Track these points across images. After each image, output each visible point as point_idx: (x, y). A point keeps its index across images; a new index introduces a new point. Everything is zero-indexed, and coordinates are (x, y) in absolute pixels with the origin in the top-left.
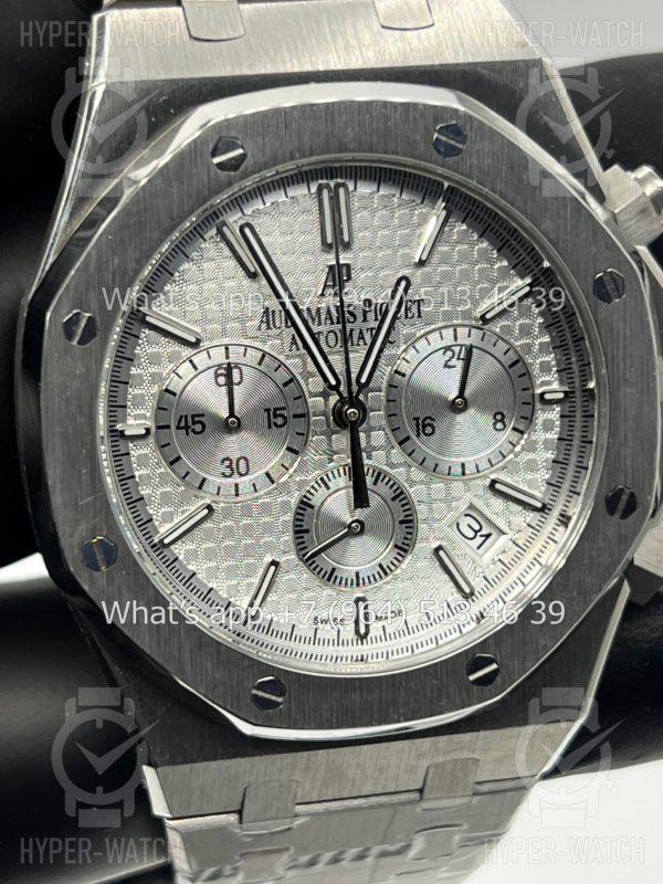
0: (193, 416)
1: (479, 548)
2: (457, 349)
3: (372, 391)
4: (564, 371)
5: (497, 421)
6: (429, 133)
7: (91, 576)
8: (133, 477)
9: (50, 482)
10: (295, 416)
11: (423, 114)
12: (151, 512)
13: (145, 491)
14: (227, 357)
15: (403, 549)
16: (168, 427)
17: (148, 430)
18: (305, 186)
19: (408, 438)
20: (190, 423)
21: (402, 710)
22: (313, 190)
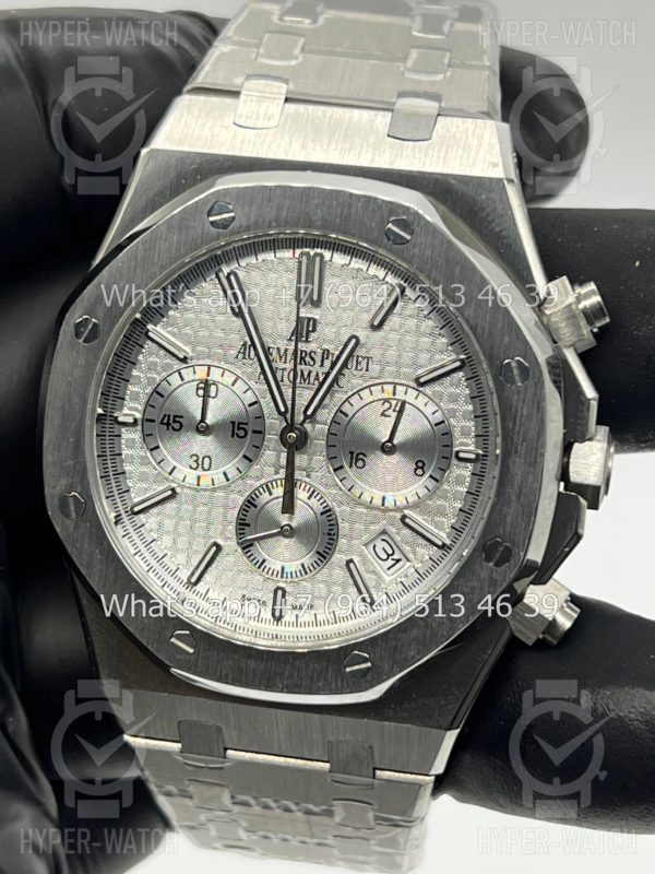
0: (175, 417)
1: (388, 569)
2: (394, 402)
3: (319, 423)
4: (482, 438)
5: (418, 467)
6: (384, 222)
7: (63, 522)
8: (120, 454)
9: (45, 443)
10: (254, 432)
11: (380, 207)
12: (130, 484)
13: (128, 468)
14: (208, 375)
15: (324, 556)
16: (153, 421)
17: (136, 420)
18: (291, 251)
19: (342, 467)
20: (171, 421)
21: (285, 682)
22: (297, 255)
